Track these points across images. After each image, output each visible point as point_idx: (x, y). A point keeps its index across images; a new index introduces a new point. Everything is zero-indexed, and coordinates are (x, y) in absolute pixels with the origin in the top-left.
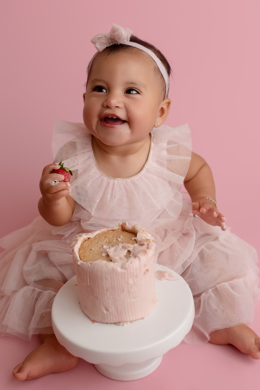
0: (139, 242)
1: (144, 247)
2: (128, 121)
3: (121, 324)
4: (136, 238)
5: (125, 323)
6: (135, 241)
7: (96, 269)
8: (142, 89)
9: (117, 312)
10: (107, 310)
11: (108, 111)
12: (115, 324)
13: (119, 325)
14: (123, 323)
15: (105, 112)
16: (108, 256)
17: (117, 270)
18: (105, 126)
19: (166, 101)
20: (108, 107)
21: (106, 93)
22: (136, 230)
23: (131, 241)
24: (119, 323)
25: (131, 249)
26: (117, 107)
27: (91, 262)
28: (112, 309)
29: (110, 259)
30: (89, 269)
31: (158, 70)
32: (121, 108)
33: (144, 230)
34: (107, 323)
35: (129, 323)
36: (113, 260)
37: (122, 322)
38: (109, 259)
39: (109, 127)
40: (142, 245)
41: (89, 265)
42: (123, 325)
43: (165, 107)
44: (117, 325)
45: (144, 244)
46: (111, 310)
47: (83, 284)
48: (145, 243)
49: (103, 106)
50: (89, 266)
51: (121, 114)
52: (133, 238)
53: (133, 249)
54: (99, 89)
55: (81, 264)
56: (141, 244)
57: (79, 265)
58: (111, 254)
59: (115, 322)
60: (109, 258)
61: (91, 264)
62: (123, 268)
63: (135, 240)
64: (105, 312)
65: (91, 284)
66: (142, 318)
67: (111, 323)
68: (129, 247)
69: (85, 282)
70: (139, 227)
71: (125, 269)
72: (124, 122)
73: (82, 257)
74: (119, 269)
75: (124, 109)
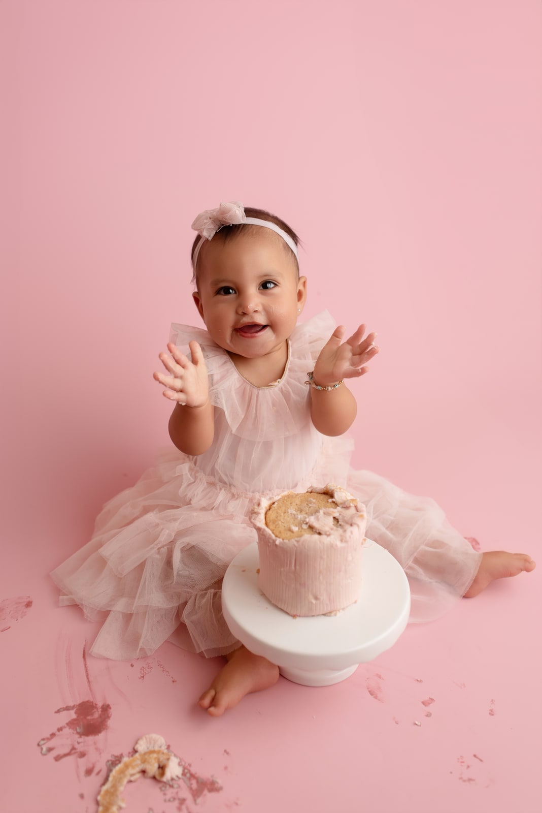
0: (341, 504)
1: (352, 511)
2: (271, 325)
3: (333, 614)
4: (334, 500)
5: (338, 612)
6: (333, 504)
7: (306, 547)
8: (279, 279)
9: (330, 599)
10: (316, 598)
11: (246, 320)
12: (324, 615)
13: (330, 616)
14: (335, 612)
15: (241, 321)
16: (311, 528)
17: (336, 545)
18: (243, 336)
19: (302, 281)
20: (244, 314)
21: (235, 295)
22: (330, 489)
23: (329, 504)
24: (330, 612)
25: (336, 515)
26: (256, 311)
27: (296, 539)
28: (324, 597)
29: (318, 531)
30: (295, 549)
31: (286, 246)
32: (260, 312)
33: (340, 489)
34: (313, 616)
35: (341, 611)
36: (321, 532)
37: (333, 611)
38: (316, 532)
39: (248, 337)
40: (347, 508)
41: (295, 543)
42: (335, 615)
43: (301, 287)
44: (327, 616)
45: (350, 507)
46: (322, 598)
47: (282, 569)
48: (351, 505)
49: (237, 313)
50: (294, 545)
51: (261, 319)
52: (330, 500)
53: (340, 515)
54: (226, 291)
55: (280, 543)
56: (345, 506)
57: (276, 545)
58: (316, 525)
59: (324, 613)
60: (314, 530)
61: (298, 541)
62: (343, 541)
63: (333, 502)
64: (314, 602)
65: (298, 567)
66: (355, 602)
67: (318, 615)
68: (333, 512)
69: (287, 566)
70: (332, 486)
71: (346, 542)
72: (264, 327)
73: (277, 534)
74: (339, 544)
75: (263, 313)
